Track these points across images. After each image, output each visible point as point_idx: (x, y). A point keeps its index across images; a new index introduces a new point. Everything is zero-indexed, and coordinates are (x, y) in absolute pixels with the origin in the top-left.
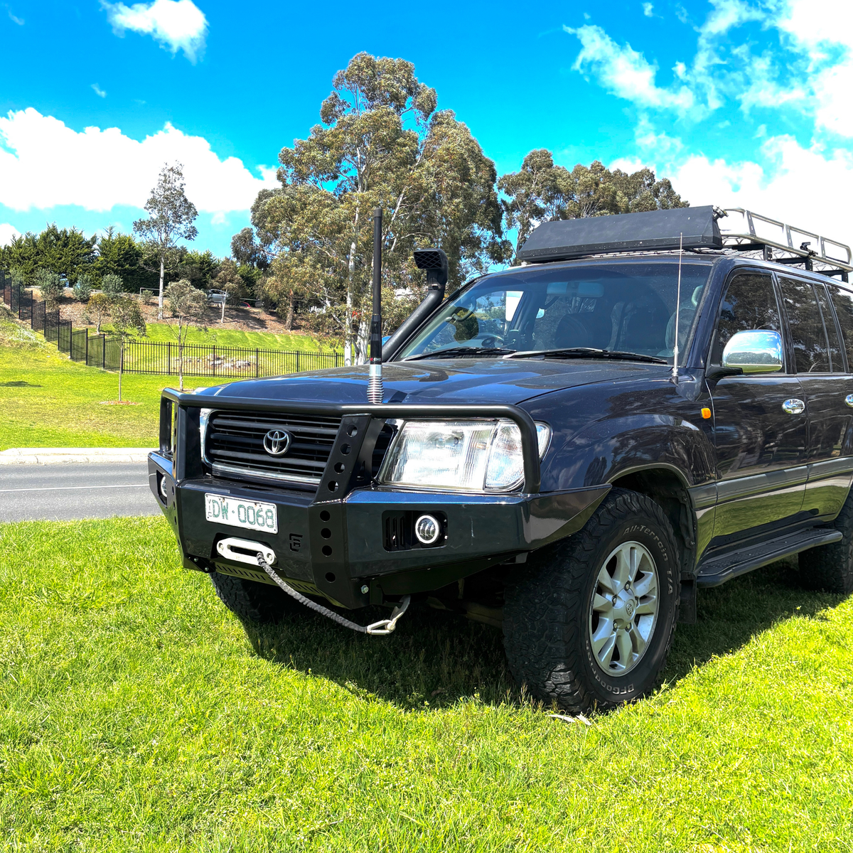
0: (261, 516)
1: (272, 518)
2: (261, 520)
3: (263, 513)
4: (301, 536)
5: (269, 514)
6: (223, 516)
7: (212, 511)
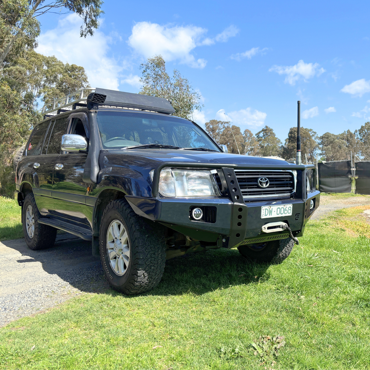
0: (286, 210)
1: (291, 210)
2: (286, 212)
3: (287, 209)
4: (299, 214)
5: (290, 208)
6: (270, 214)
7: (264, 214)
